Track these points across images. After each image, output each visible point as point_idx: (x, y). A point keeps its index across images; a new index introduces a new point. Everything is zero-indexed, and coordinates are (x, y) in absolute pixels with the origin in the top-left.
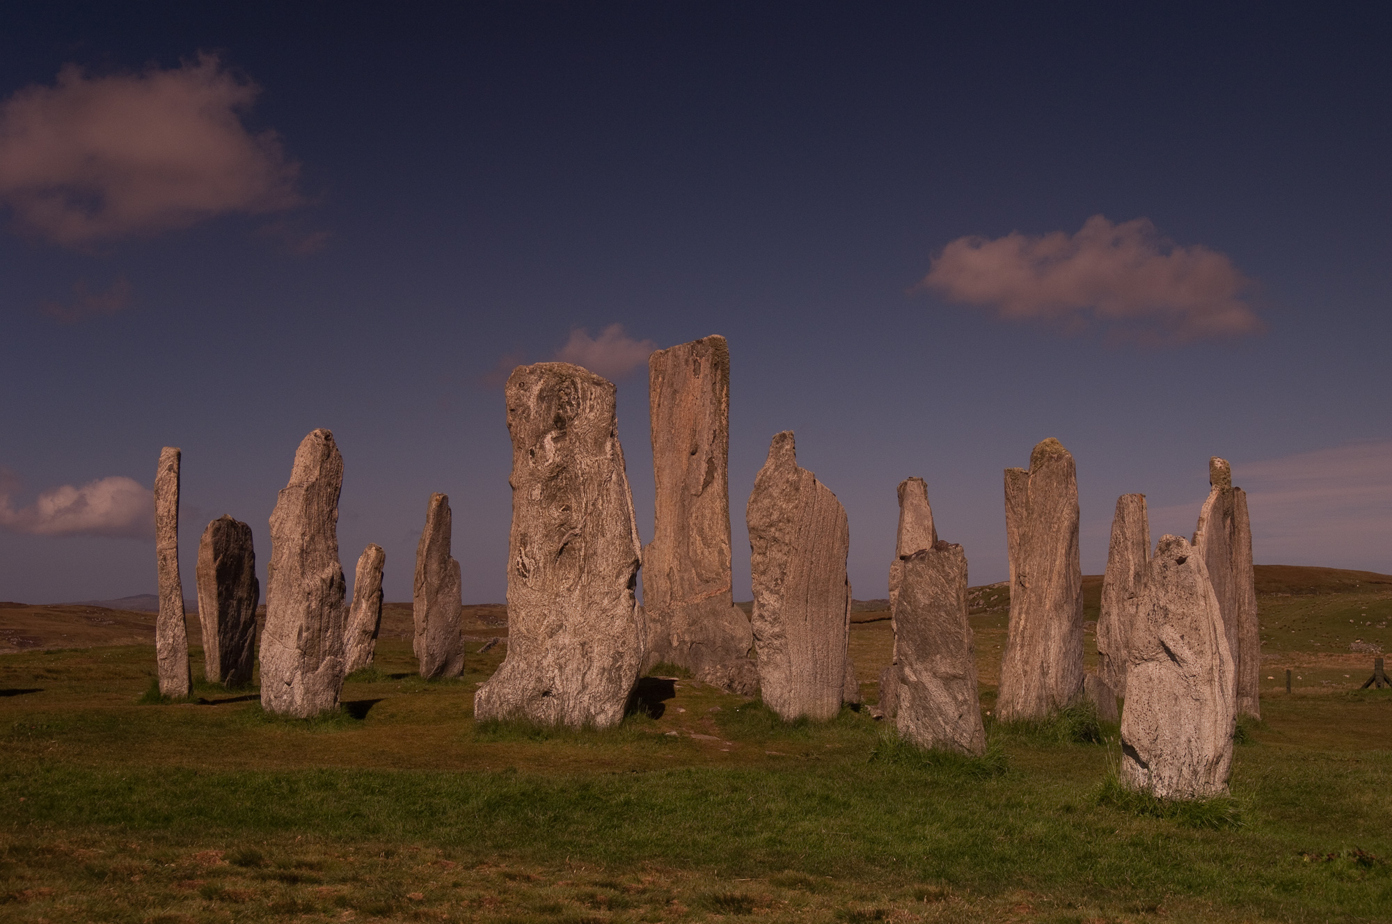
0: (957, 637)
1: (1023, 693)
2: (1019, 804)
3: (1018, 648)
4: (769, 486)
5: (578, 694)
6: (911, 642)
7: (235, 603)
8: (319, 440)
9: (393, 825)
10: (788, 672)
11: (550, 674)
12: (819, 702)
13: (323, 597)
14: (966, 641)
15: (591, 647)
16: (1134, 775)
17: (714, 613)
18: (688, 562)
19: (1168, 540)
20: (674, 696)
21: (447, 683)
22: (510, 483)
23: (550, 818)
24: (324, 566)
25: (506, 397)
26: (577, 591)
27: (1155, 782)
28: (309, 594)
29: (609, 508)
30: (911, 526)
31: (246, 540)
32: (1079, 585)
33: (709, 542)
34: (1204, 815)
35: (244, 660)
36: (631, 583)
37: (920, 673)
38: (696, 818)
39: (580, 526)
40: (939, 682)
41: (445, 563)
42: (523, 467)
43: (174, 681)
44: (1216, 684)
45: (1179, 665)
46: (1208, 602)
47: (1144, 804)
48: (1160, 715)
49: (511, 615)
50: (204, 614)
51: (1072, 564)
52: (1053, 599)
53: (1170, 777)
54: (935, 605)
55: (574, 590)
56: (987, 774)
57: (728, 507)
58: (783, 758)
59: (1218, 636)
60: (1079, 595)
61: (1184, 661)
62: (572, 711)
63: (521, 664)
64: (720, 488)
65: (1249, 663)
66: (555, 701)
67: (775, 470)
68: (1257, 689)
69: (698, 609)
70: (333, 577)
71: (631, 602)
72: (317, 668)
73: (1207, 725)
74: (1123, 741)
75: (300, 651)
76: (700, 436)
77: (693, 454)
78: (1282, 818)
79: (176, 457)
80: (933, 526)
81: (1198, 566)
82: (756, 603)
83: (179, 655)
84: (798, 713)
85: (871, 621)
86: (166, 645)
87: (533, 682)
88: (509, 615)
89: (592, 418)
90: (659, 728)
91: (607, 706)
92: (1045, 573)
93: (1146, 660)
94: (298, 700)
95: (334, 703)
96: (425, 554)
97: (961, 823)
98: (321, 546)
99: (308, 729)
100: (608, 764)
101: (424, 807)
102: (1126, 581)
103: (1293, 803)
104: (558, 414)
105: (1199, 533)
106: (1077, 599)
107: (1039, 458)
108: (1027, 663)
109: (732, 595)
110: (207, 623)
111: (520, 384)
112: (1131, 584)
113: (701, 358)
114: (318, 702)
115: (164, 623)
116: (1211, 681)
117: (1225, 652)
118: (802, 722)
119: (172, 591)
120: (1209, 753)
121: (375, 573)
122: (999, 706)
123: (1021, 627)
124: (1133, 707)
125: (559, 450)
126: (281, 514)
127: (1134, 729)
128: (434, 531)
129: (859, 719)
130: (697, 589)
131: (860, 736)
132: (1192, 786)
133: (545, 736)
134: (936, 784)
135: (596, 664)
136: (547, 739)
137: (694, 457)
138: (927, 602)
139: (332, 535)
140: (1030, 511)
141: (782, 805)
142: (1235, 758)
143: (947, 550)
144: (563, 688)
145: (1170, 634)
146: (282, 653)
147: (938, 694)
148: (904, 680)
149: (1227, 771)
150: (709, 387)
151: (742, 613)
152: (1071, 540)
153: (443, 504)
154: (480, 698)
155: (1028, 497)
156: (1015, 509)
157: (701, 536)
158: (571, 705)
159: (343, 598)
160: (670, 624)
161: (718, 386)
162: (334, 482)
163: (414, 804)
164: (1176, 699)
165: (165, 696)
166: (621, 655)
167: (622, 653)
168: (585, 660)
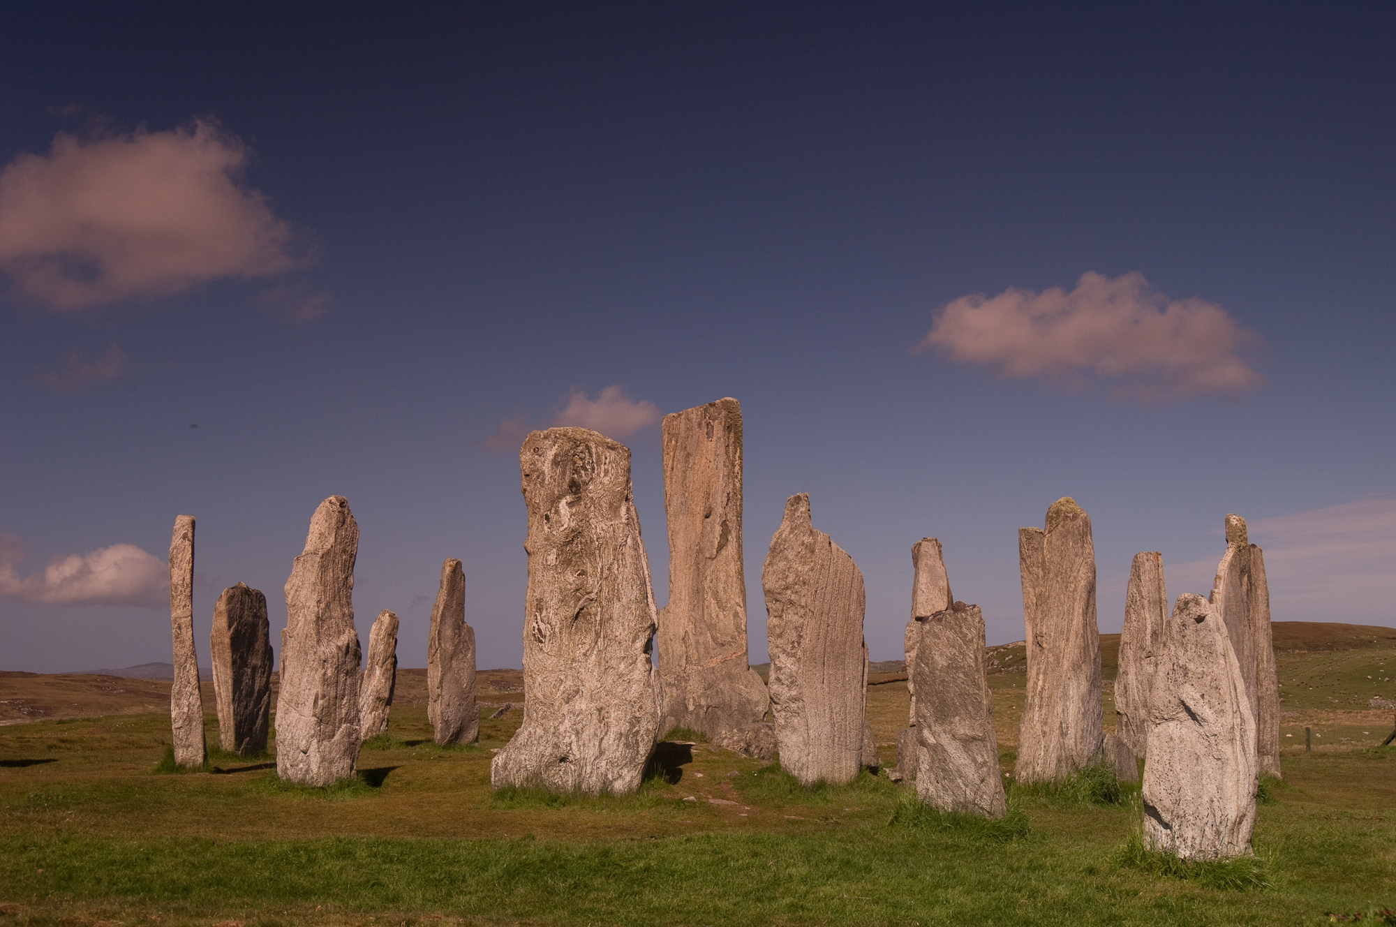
0: (976, 698)
1: (1042, 754)
2: (1041, 867)
3: (1037, 709)
4: (785, 549)
5: (595, 760)
6: (929, 704)
7: (249, 670)
8: (334, 507)
9: (413, 894)
10: (806, 736)
11: (567, 740)
12: (836, 765)
13: (338, 665)
14: (985, 703)
15: (608, 712)
16: (1156, 836)
17: (730, 677)
18: (703, 625)
19: (1186, 598)
20: (691, 761)
21: (462, 749)
22: (525, 548)
23: (570, 885)
24: (340, 633)
25: (521, 462)
26: (594, 656)
27: (1178, 843)
28: (325, 661)
29: (625, 572)
30: (926, 586)
31: (260, 608)
32: (1096, 644)
33: (724, 605)
34: (1228, 875)
35: (258, 728)
36: (648, 648)
37: (939, 736)
38: (717, 884)
39: (595, 591)
40: (958, 744)
41: (459, 629)
42: (538, 533)
43: (189, 750)
44: (1238, 743)
45: (1200, 725)
46: (1227, 661)
47: (1169, 865)
48: (1182, 775)
49: (527, 680)
50: (218, 681)
51: (1090, 624)
52: (1071, 659)
53: (1193, 838)
54: (953, 667)
55: (592, 653)
56: (1008, 836)
57: (742, 570)
58: (802, 822)
59: (1238, 695)
60: (1096, 655)
61: (1205, 720)
62: (589, 777)
63: (537, 730)
64: (735, 550)
65: (1269, 721)
66: (572, 767)
67: (791, 532)
68: (1278, 747)
69: (714, 673)
70: (348, 644)
71: (647, 667)
72: (334, 736)
73: (1229, 784)
74: (1144, 801)
75: (316, 719)
76: (713, 499)
77: (707, 517)
78: (1306, 878)
79: (191, 525)
80: (948, 587)
81: (1217, 625)
82: (773, 666)
83: (194, 724)
84: (816, 776)
85: (886, 682)
86: (181, 714)
87: (550, 748)
88: (526, 681)
89: (607, 482)
90: (677, 793)
91: (625, 771)
92: (1062, 632)
93: (1166, 720)
94: (314, 768)
95: (351, 771)
96: (439, 620)
97: (984, 886)
98: (337, 613)
99: (325, 797)
100: (627, 830)
101: (443, 875)
102: (1143, 639)
103: (1317, 863)
104: (573, 479)
105: (1216, 590)
106: (1095, 659)
107: (1054, 517)
108: (1046, 724)
109: (747, 658)
110: (221, 691)
111: (534, 450)
112: (1148, 643)
113: (714, 421)
114: (334, 770)
115: (179, 692)
116: (1232, 740)
117: (1246, 711)
118: (820, 785)
119: (186, 660)
120: (1232, 814)
121: (388, 639)
122: (1018, 768)
123: (1039, 688)
124: (1154, 768)
125: (574, 515)
126: (296, 581)
127: (1156, 789)
128: (448, 597)
129: (878, 783)
130: (712, 653)
131: (878, 800)
132: (1215, 847)
133: (563, 802)
134: (956, 847)
135: (613, 729)
136: (564, 805)
137: (708, 519)
138: (945, 664)
139: (348, 602)
140: (1046, 571)
141: (804, 870)
142: (1259, 818)
143: (964, 611)
144: (580, 753)
145: (1190, 694)
146: (298, 721)
147: (957, 756)
148: (923, 743)
149: (1250, 831)
150: (722, 450)
151: (757, 676)
152: (1088, 599)
153: (457, 572)
154: (497, 765)
155: (1043, 558)
156: (1031, 569)
157: (716, 599)
158: (588, 771)
159: (358, 665)
160: (686, 688)
161: (731, 449)
162: (349, 549)
163: (434, 872)
164: (1197, 759)
165: (180, 766)
166: (638, 720)
167: (639, 718)
168: (602, 725)
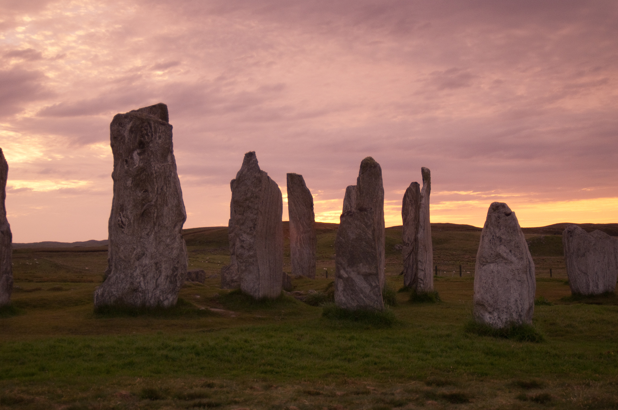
0: (372, 254)
5: (154, 290)
10: (257, 275)
11: (138, 280)
12: (272, 289)
26: (152, 235)
27: (497, 321)
29: (170, 190)
37: (350, 273)
39: (154, 200)
40: (361, 277)
42: (121, 169)
44: (528, 273)
45: (509, 265)
46: (522, 234)
54: (359, 239)
59: (526, 250)
61: (512, 262)
62: (150, 300)
63: (121, 275)
66: (141, 294)
73: (525, 292)
74: (476, 301)
84: (263, 295)
87: (128, 285)
89: (160, 143)
91: (169, 296)
93: (489, 263)
104: (141, 140)
111: (119, 124)
113: (155, 114)
116: (526, 272)
117: (530, 258)
118: (265, 299)
120: (527, 307)
124: (483, 286)
125: (142, 160)
127: (484, 296)
135: (164, 274)
138: (355, 237)
143: (366, 211)
144: (145, 287)
145: (503, 250)
147: (361, 283)
148: (340, 277)
154: (97, 295)
155: (360, 186)
158: (150, 296)
164: (507, 281)
166: (177, 269)
167: (177, 267)
168: (158, 272)
